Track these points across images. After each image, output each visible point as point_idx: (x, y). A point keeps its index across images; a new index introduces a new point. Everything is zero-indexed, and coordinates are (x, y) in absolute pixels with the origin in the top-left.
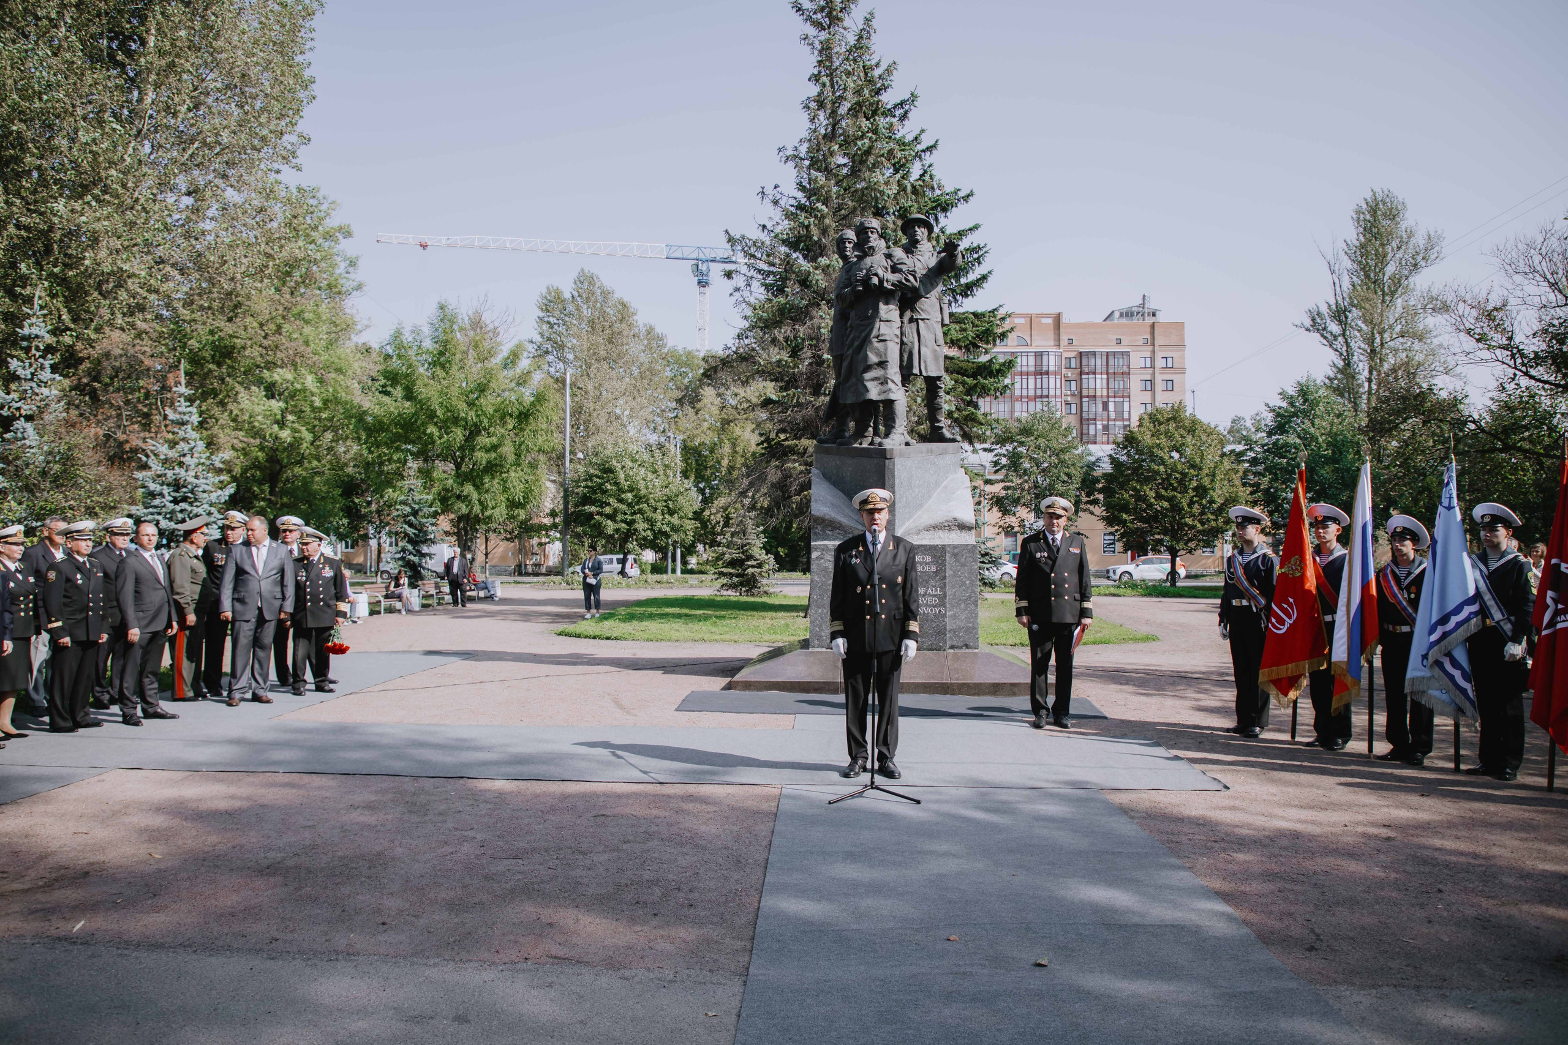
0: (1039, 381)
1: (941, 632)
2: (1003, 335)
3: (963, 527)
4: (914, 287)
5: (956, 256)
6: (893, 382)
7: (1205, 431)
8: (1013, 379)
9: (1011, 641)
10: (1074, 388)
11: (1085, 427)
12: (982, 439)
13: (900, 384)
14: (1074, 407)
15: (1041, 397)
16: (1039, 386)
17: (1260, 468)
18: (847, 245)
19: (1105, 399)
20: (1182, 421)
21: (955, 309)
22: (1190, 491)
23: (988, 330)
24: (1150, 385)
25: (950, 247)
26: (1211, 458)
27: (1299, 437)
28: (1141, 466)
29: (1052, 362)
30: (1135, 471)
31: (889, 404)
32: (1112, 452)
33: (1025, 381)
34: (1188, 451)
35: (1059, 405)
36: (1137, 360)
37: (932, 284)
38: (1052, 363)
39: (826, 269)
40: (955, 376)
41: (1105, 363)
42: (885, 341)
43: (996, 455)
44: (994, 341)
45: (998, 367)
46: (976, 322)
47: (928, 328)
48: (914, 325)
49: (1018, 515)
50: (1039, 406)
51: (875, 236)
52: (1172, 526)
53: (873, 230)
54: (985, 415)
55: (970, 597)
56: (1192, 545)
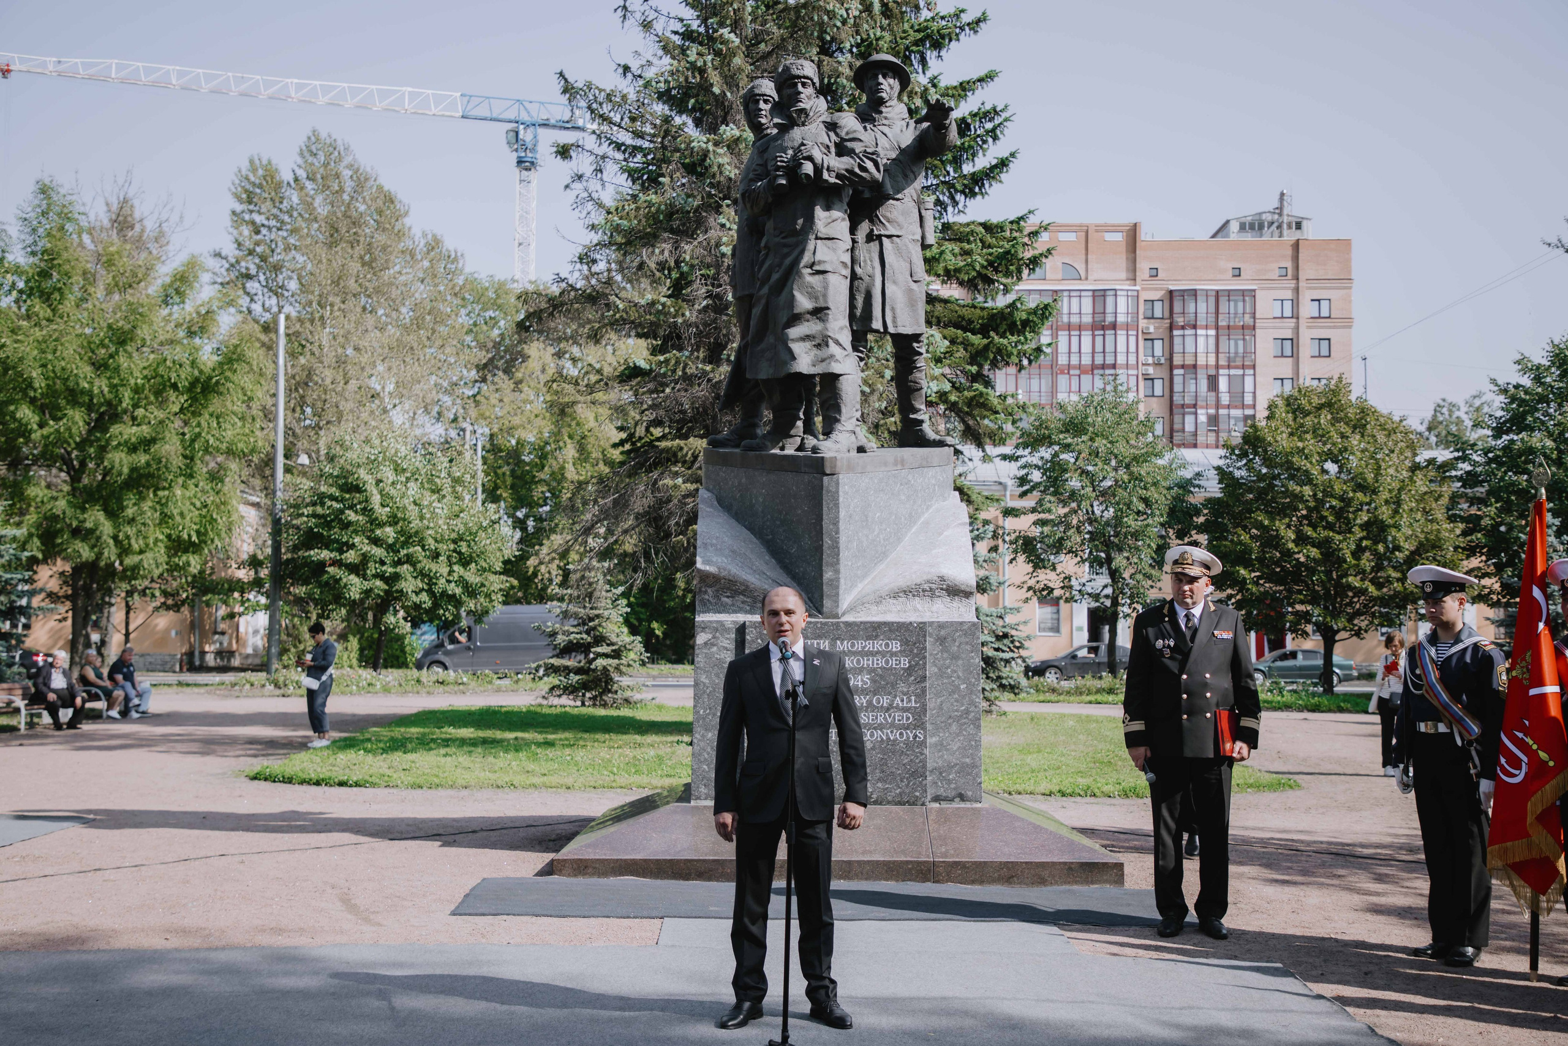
0: (1099, 340)
1: (918, 773)
2: (1034, 263)
3: (955, 591)
4: (875, 181)
5: (947, 128)
6: (837, 343)
7: (1383, 427)
8: (1055, 336)
9: (1044, 787)
10: (1158, 351)
11: (1177, 419)
12: (997, 438)
13: (849, 347)
14: (1158, 384)
15: (1103, 367)
16: (1099, 347)
17: (1481, 490)
18: (762, 105)
19: (1212, 372)
20: (1341, 409)
21: (951, 217)
22: (1356, 529)
23: (1008, 252)
24: (1290, 348)
25: (938, 113)
26: (1393, 473)
27: (1550, 435)
28: (1271, 486)
29: (1122, 307)
30: (1261, 494)
31: (831, 380)
32: (1221, 463)
33: (1075, 340)
34: (1354, 462)
35: (1133, 380)
36: (1268, 305)
37: (906, 176)
38: (1122, 309)
39: (733, 145)
40: (951, 331)
41: (1212, 309)
42: (824, 272)
43: (1024, 467)
44: (1019, 271)
45: (1024, 316)
46: (989, 239)
47: (898, 250)
48: (874, 246)
49: (1059, 569)
50: (1099, 384)
51: (809, 91)
52: (1328, 591)
53: (805, 80)
54: (1003, 398)
55: (967, 712)
56: (1362, 622)
